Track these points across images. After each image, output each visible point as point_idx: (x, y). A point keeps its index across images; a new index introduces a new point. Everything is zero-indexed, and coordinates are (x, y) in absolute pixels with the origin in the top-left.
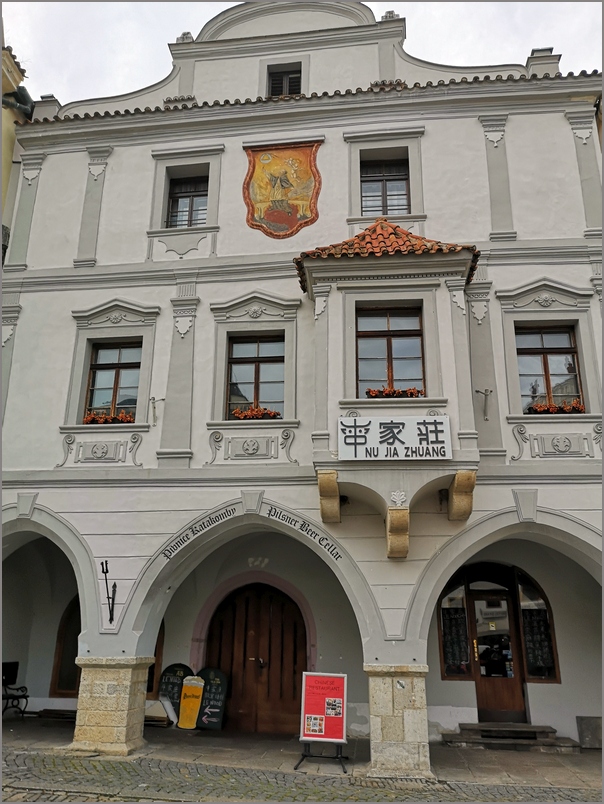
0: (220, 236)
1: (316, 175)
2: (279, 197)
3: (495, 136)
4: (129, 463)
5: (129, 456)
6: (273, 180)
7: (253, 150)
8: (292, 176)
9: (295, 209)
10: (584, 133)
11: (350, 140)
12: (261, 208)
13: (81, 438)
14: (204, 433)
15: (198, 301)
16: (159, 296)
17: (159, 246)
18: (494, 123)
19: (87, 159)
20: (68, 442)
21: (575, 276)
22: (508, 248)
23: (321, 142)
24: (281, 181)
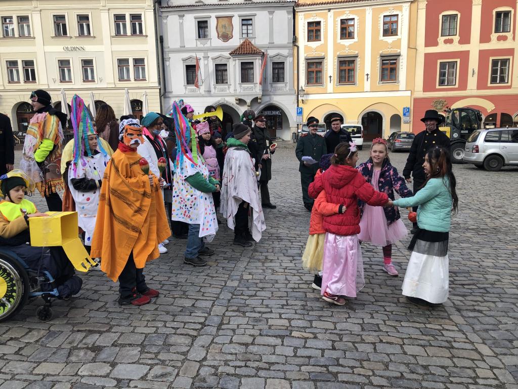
0: (212, 40)
1: (232, 25)
2: (224, 31)
3: (271, 16)
4: (199, 93)
5: (198, 91)
6: (223, 26)
7: (217, 18)
8: (227, 26)
9: (228, 34)
10: (290, 16)
11: (239, 16)
12: (220, 34)
13: (188, 87)
14: (212, 87)
15: (209, 57)
16: (200, 55)
17: (199, 43)
18: (271, 13)
19: (178, 17)
20: (186, 88)
21: (285, 52)
22: (272, 45)
23: (233, 17)
24: (224, 27)
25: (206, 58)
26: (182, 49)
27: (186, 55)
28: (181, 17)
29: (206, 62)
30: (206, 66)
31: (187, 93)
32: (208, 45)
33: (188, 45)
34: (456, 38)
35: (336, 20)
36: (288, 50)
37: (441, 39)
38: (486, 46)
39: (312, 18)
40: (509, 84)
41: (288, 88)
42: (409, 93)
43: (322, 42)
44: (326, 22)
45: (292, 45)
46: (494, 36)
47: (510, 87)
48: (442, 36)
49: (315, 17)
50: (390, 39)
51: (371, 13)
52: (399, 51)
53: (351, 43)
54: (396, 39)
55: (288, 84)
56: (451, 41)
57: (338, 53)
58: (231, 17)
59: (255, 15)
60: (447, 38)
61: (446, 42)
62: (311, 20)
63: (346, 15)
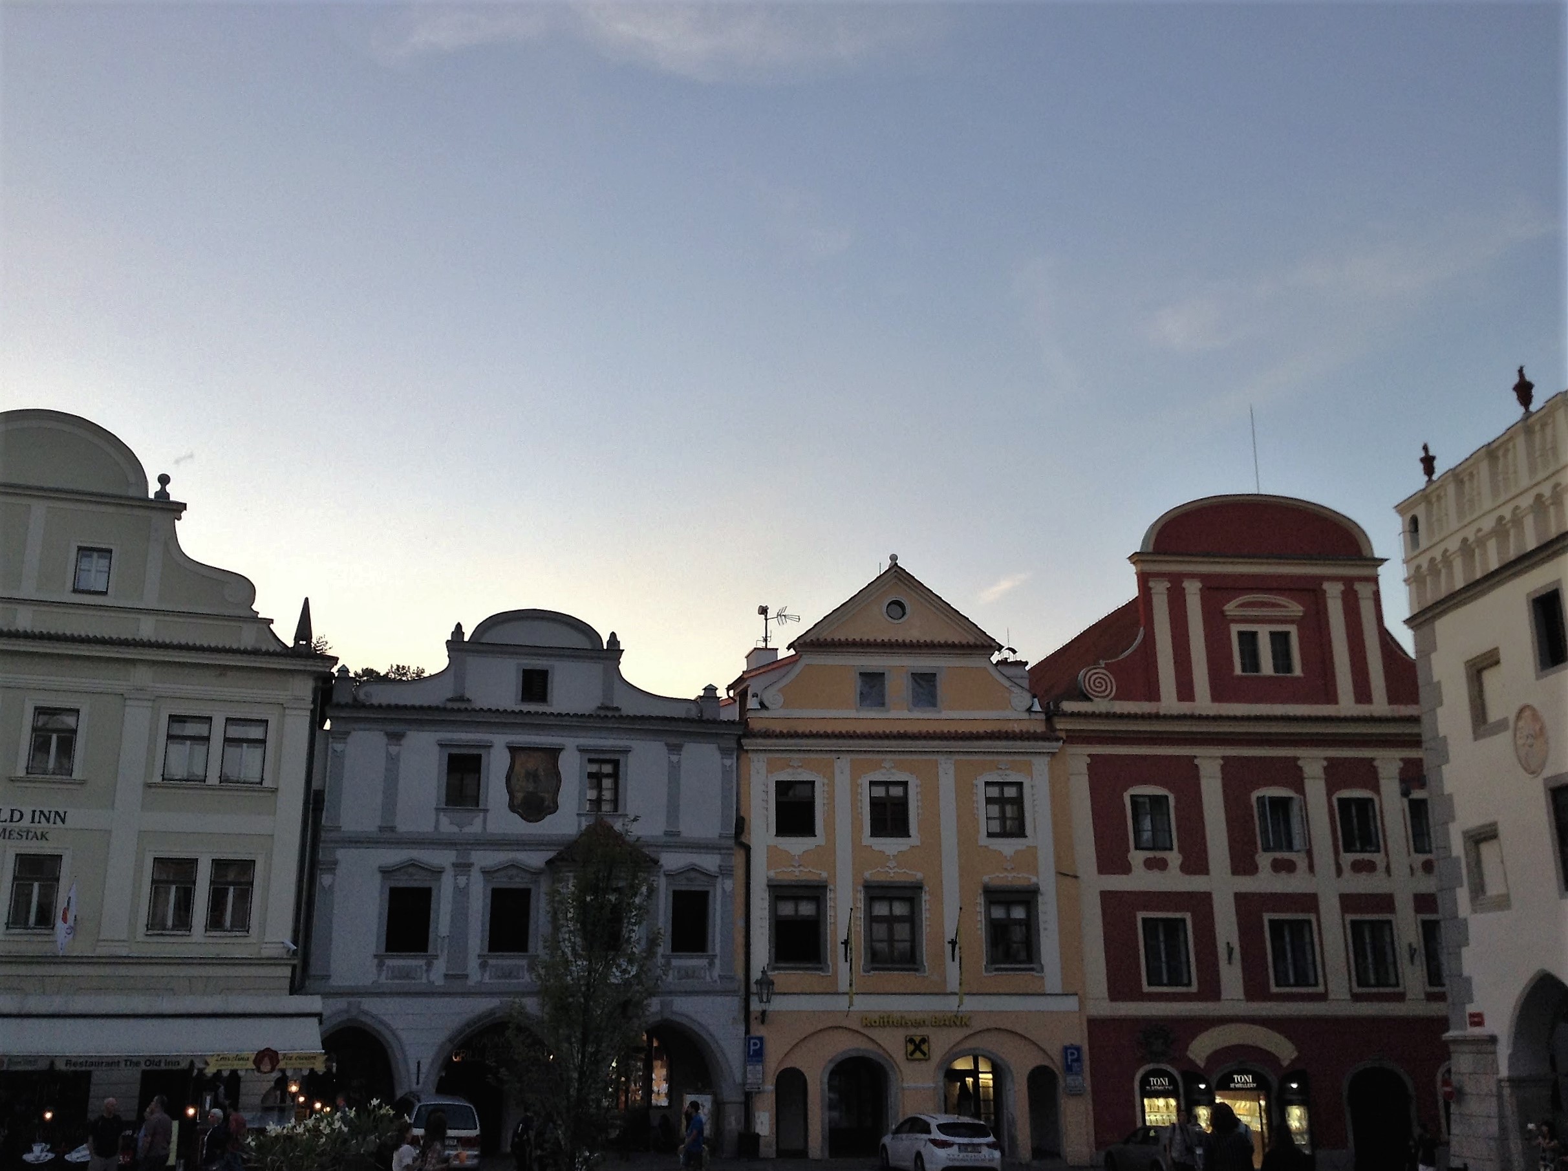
0: (489, 815)
1: (558, 774)
2: (532, 790)
3: (674, 758)
4: (424, 980)
5: (425, 975)
6: (528, 775)
7: (514, 750)
8: (541, 773)
9: (543, 800)
10: (728, 762)
12: (520, 796)
13: (390, 962)
14: (473, 964)
15: (471, 865)
16: (443, 858)
17: (444, 820)
18: (675, 749)
19: (385, 740)
20: (380, 965)
21: (710, 862)
22: (674, 841)
23: (562, 749)
24: (533, 776)
25: (463, 867)
26: (387, 837)
27: (393, 856)
28: (396, 737)
29: (462, 881)
30: (462, 893)
31: (383, 980)
32: (475, 827)
33: (404, 825)
34: (1174, 858)
35: (859, 781)
36: (719, 856)
37: (1137, 857)
38: (1247, 884)
39: (790, 770)
40: (1321, 989)
41: (717, 972)
42: (1072, 1004)
43: (820, 838)
44: (831, 784)
45: (731, 842)
46: (1264, 860)
47: (1323, 997)
48: (1137, 848)
49: (800, 770)
50: (1008, 847)
51: (951, 772)
52: (1034, 879)
53: (904, 848)
54: (1024, 847)
55: (717, 961)
56: (1162, 865)
57: (867, 875)
58: (553, 753)
59: (626, 751)
60: (1149, 854)
61: (1150, 864)
62: (785, 776)
63: (884, 771)
